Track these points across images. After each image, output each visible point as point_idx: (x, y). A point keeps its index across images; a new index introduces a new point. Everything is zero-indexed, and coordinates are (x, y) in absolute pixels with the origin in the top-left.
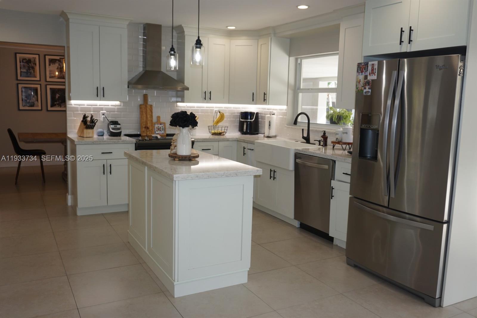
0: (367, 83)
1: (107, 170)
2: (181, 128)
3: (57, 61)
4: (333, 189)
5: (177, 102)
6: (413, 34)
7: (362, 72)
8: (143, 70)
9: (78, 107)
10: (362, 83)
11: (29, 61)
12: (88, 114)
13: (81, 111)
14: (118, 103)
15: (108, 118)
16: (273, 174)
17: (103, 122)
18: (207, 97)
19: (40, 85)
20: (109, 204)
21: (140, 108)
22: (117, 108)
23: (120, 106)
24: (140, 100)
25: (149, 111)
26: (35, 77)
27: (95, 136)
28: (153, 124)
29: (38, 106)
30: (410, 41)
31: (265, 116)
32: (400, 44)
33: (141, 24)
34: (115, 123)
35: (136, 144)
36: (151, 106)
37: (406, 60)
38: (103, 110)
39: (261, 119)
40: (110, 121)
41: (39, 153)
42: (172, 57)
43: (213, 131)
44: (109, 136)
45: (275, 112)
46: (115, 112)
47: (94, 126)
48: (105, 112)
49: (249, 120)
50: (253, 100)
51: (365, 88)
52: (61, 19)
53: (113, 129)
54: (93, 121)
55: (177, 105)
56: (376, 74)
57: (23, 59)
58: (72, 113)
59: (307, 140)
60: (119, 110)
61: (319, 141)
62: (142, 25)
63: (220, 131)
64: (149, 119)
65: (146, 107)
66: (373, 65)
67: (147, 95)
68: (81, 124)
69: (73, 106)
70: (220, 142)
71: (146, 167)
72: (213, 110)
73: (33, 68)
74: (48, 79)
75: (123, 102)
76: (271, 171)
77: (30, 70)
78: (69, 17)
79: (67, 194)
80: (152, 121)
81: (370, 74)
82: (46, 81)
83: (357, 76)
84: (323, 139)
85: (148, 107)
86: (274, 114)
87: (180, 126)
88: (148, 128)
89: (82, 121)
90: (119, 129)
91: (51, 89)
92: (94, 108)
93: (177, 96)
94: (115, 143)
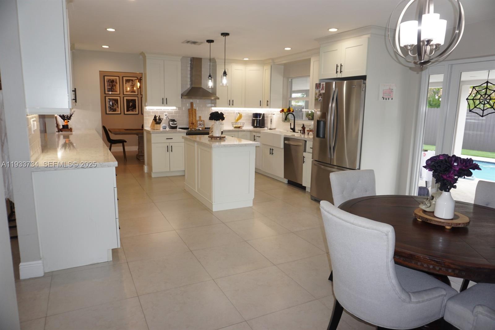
0: (320, 95)
1: (169, 149)
2: (216, 121)
3: (131, 81)
4: (304, 157)
5: (212, 107)
6: (343, 68)
7: (318, 88)
8: (190, 87)
9: (150, 111)
10: (317, 95)
11: (112, 81)
12: (157, 115)
13: (152, 113)
14: (174, 108)
15: (169, 118)
16: (271, 152)
17: (166, 120)
18: (231, 103)
19: (120, 97)
20: (171, 170)
21: (189, 111)
22: (174, 111)
23: (176, 110)
24: (188, 105)
25: (194, 113)
26: (117, 92)
27: (161, 129)
28: (196, 121)
29: (118, 111)
30: (341, 72)
31: (268, 116)
32: (336, 73)
33: (189, 57)
34: (173, 121)
35: (187, 133)
36: (195, 110)
37: (345, 82)
38: (165, 113)
39: (266, 118)
40: (170, 119)
41: (122, 142)
42: (210, 80)
43: (235, 126)
44: (170, 128)
45: (274, 113)
46: (172, 113)
47: (161, 122)
48: (166, 113)
49: (258, 119)
50: (260, 105)
51: (319, 98)
52: (141, 57)
53: (172, 124)
54: (160, 119)
55: (211, 109)
56: (324, 90)
57: (109, 80)
58: (147, 114)
59: (293, 130)
60: (176, 113)
61: (301, 130)
62: (189, 59)
63: (239, 126)
64: (194, 118)
65: (192, 110)
66: (323, 84)
67: (193, 103)
68: (153, 122)
69: (148, 110)
70: (239, 133)
71: (196, 143)
72: (235, 112)
73: (115, 86)
74: (125, 93)
75: (178, 108)
76: (270, 149)
77: (113, 87)
78: (146, 55)
79: (144, 165)
80: (196, 119)
81: (321, 90)
82: (124, 94)
83: (315, 91)
84: (302, 129)
85: (194, 110)
86: (274, 114)
87: (215, 120)
88: (193, 124)
89: (154, 119)
90: (176, 124)
91: (126, 99)
92: (160, 111)
93: (212, 103)
94: (174, 133)
